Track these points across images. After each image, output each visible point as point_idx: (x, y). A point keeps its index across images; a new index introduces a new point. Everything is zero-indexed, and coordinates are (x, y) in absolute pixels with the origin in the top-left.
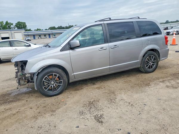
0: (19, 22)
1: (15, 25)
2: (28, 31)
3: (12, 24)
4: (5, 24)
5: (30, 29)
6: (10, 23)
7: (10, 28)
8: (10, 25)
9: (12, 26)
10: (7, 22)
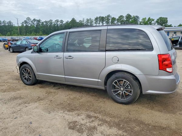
0: (160, 18)
1: (156, 21)
2: (168, 27)
3: (153, 20)
4: (147, 20)
5: (171, 25)
6: (152, 19)
7: (150, 24)
8: (152, 21)
9: (153, 22)
10: (149, 18)
